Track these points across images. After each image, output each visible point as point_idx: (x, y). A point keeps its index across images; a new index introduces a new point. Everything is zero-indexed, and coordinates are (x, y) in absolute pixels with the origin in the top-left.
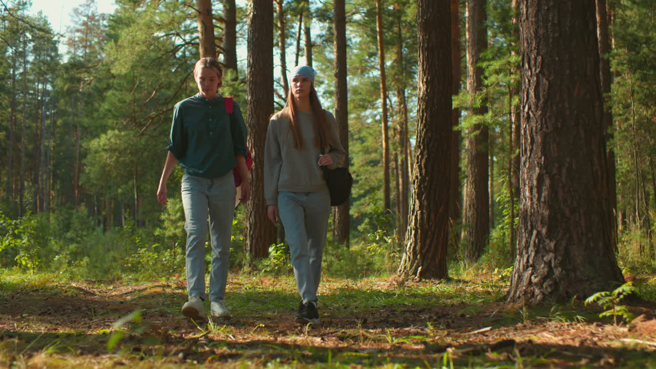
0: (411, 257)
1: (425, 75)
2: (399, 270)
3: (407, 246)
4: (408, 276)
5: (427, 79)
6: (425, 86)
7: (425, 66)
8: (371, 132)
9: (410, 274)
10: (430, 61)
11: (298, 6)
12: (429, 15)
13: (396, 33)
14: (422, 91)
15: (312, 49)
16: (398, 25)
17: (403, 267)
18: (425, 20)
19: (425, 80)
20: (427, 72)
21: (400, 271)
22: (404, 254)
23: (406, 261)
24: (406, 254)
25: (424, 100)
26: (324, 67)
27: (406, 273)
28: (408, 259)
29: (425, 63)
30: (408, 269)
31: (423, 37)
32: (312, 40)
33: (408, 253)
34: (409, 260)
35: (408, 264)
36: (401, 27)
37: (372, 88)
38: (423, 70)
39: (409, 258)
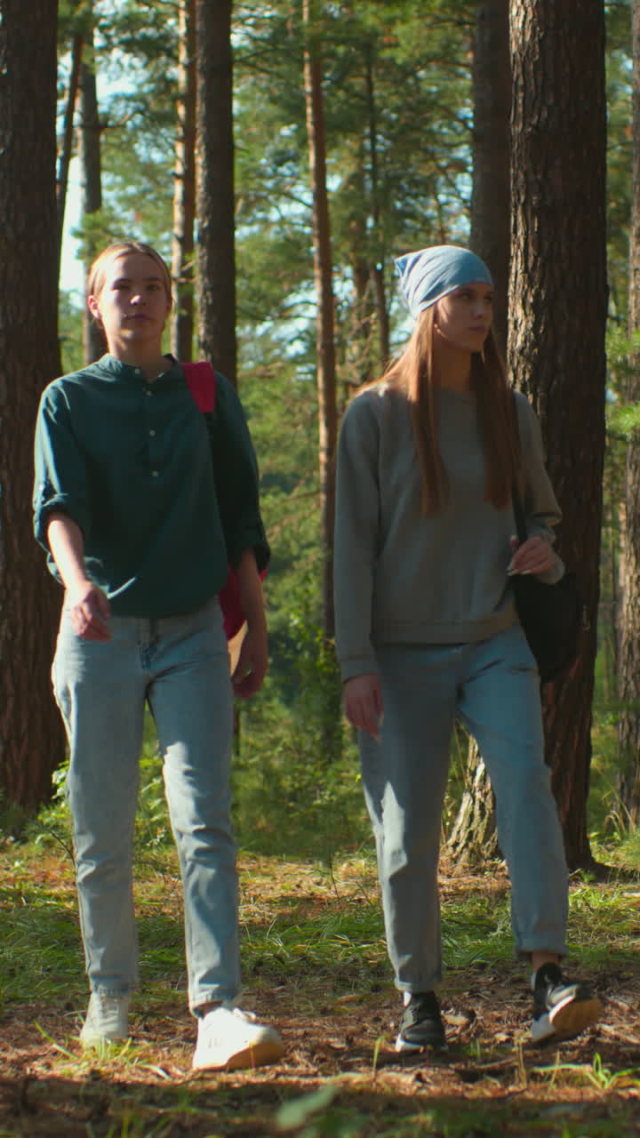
0: (489, 805)
1: (531, 286)
2: (451, 841)
3: (473, 774)
4: (478, 861)
5: (537, 296)
6: (531, 318)
7: (531, 259)
8: (277, 391)
9: (486, 854)
10: (546, 245)
11: (72, 13)
12: (545, 114)
13: (356, 95)
14: (522, 329)
15: (102, 138)
16: (364, 71)
17: (463, 835)
18: (536, 127)
19: (531, 300)
20: (537, 276)
21: (456, 845)
22: (466, 798)
23: (472, 816)
24: (473, 797)
25: (528, 359)
26: (132, 190)
27: (472, 851)
28: (477, 813)
29: (531, 249)
30: (480, 839)
31: (525, 174)
32: (102, 109)
33: (478, 795)
34: (482, 815)
35: (479, 827)
36: (374, 79)
37: (279, 259)
38: (526, 270)
39: (482, 806)
